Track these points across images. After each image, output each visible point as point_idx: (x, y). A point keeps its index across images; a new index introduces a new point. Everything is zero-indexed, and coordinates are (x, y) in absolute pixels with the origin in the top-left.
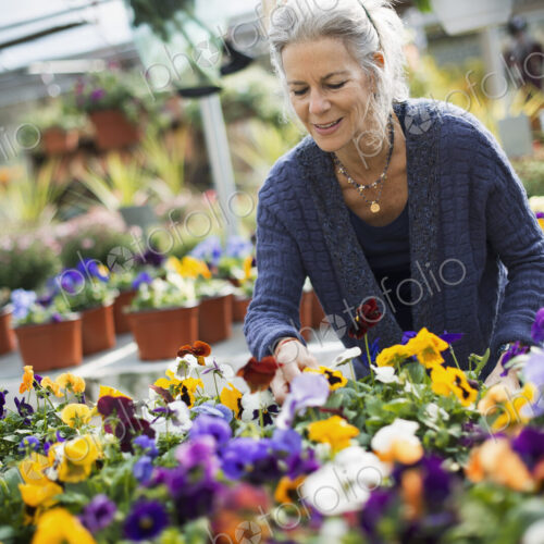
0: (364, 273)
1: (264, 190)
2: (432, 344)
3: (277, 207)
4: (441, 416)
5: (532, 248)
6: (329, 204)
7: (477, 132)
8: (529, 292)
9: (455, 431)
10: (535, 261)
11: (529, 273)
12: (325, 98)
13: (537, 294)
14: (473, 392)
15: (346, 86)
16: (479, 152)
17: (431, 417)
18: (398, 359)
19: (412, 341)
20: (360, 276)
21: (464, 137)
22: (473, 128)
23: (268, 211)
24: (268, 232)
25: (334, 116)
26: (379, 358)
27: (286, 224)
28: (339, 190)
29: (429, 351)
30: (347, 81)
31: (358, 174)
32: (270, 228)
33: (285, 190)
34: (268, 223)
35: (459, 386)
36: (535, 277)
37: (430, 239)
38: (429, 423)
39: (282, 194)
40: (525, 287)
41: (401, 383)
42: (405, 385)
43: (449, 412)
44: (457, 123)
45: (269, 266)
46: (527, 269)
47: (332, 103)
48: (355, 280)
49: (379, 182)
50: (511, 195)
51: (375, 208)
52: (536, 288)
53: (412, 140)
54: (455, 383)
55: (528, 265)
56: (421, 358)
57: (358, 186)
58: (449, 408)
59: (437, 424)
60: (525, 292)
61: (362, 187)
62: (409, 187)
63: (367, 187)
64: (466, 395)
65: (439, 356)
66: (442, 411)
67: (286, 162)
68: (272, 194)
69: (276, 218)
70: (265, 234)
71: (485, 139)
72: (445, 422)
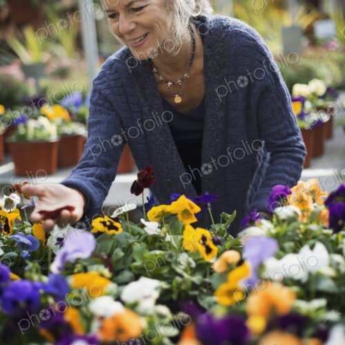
0: (170, 146)
1: (98, 79)
2: (189, 208)
3: (108, 92)
4: (189, 264)
5: (288, 140)
6: (147, 92)
7: (257, 44)
8: (281, 174)
9: (197, 279)
10: (289, 151)
11: (283, 160)
12: (130, 20)
13: (287, 177)
14: (215, 249)
15: (145, 9)
16: (257, 59)
17: (181, 265)
18: (163, 215)
19: (174, 203)
20: (167, 148)
21: (247, 47)
22: (254, 40)
23: (100, 93)
24: (98, 108)
25: (140, 33)
26: (150, 213)
27: (114, 104)
28: (155, 83)
29: (186, 213)
30: (146, 6)
31: (168, 73)
32: (100, 105)
33: (114, 80)
34: (98, 101)
35: (204, 244)
36: (287, 164)
37: (218, 122)
38: (179, 270)
39: (112, 82)
40: (278, 171)
41: (162, 235)
42: (165, 236)
43: (196, 261)
44: (243, 36)
45: (96, 132)
46: (283, 157)
47: (137, 23)
48: (164, 151)
49: (182, 80)
50: (278, 96)
51: (178, 100)
52: (287, 172)
53: (209, 47)
54: (201, 242)
55: (283, 154)
56: (180, 217)
57: (167, 82)
58: (196, 258)
59: (185, 270)
60: (278, 174)
61: (170, 84)
62: (205, 82)
63: (173, 83)
64: (209, 250)
65: (194, 216)
66: (191, 260)
67: (115, 60)
68: (104, 82)
69: (106, 99)
70: (95, 110)
71: (263, 50)
72: (191, 269)
